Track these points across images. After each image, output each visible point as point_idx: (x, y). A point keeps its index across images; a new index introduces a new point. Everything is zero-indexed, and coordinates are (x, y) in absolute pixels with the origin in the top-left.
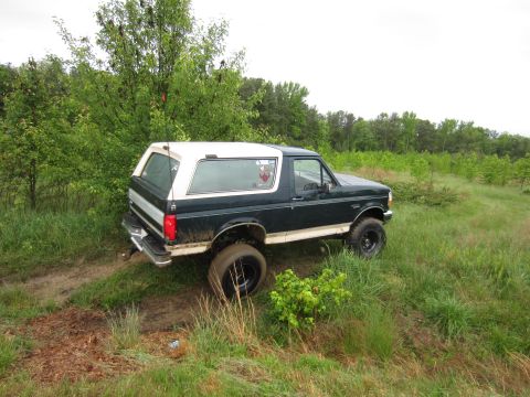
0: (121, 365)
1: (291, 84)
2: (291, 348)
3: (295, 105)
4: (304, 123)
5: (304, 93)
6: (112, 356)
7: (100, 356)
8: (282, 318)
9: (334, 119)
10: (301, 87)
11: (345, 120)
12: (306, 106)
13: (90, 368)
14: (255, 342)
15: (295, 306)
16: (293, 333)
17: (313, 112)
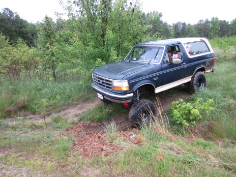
0: (116, 148)
1: (154, 12)
2: (185, 136)
3: (156, 22)
4: (162, 30)
5: (160, 15)
6: (109, 144)
7: (104, 144)
8: (178, 122)
9: (176, 26)
10: (159, 13)
11: (182, 26)
12: (162, 22)
13: (102, 150)
14: (170, 135)
15: (184, 116)
16: (185, 129)
17: (166, 24)
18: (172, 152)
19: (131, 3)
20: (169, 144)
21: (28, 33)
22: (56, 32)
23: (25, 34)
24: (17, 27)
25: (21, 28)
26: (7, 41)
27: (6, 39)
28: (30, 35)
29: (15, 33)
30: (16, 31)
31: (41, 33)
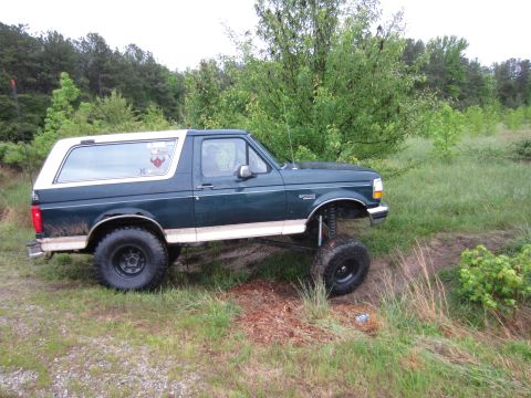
0: (320, 335)
1: (446, 38)
2: (488, 331)
3: (451, 62)
4: (464, 80)
5: (463, 45)
6: (308, 325)
7: (297, 323)
8: (474, 298)
9: (503, 70)
10: (459, 39)
11: (518, 69)
12: (465, 61)
13: (292, 335)
14: (447, 322)
15: (489, 286)
16: (490, 316)
17: (475, 66)
18: (441, 358)
19: (380, 28)
20: (440, 341)
21: (168, 91)
22: (220, 91)
23: (162, 94)
24: (149, 80)
25: (156, 82)
26: (129, 109)
27: (128, 105)
28: (171, 95)
29: (144, 93)
30: (145, 89)
31: (192, 95)
